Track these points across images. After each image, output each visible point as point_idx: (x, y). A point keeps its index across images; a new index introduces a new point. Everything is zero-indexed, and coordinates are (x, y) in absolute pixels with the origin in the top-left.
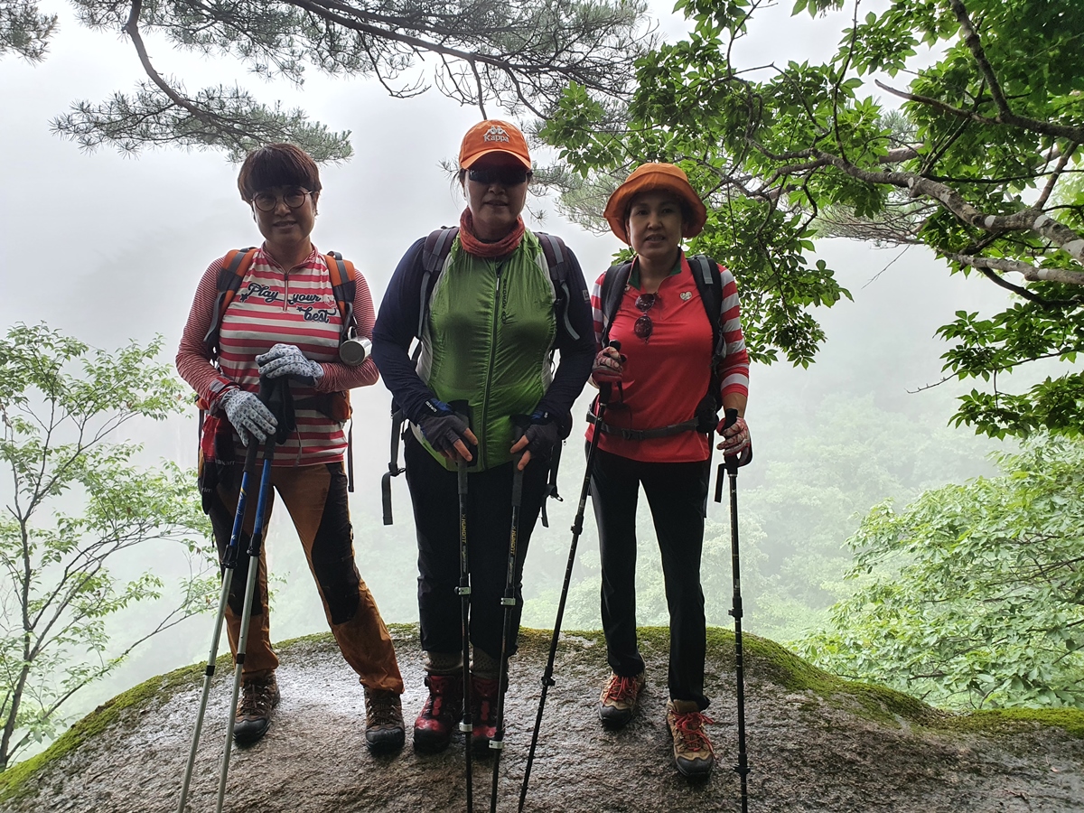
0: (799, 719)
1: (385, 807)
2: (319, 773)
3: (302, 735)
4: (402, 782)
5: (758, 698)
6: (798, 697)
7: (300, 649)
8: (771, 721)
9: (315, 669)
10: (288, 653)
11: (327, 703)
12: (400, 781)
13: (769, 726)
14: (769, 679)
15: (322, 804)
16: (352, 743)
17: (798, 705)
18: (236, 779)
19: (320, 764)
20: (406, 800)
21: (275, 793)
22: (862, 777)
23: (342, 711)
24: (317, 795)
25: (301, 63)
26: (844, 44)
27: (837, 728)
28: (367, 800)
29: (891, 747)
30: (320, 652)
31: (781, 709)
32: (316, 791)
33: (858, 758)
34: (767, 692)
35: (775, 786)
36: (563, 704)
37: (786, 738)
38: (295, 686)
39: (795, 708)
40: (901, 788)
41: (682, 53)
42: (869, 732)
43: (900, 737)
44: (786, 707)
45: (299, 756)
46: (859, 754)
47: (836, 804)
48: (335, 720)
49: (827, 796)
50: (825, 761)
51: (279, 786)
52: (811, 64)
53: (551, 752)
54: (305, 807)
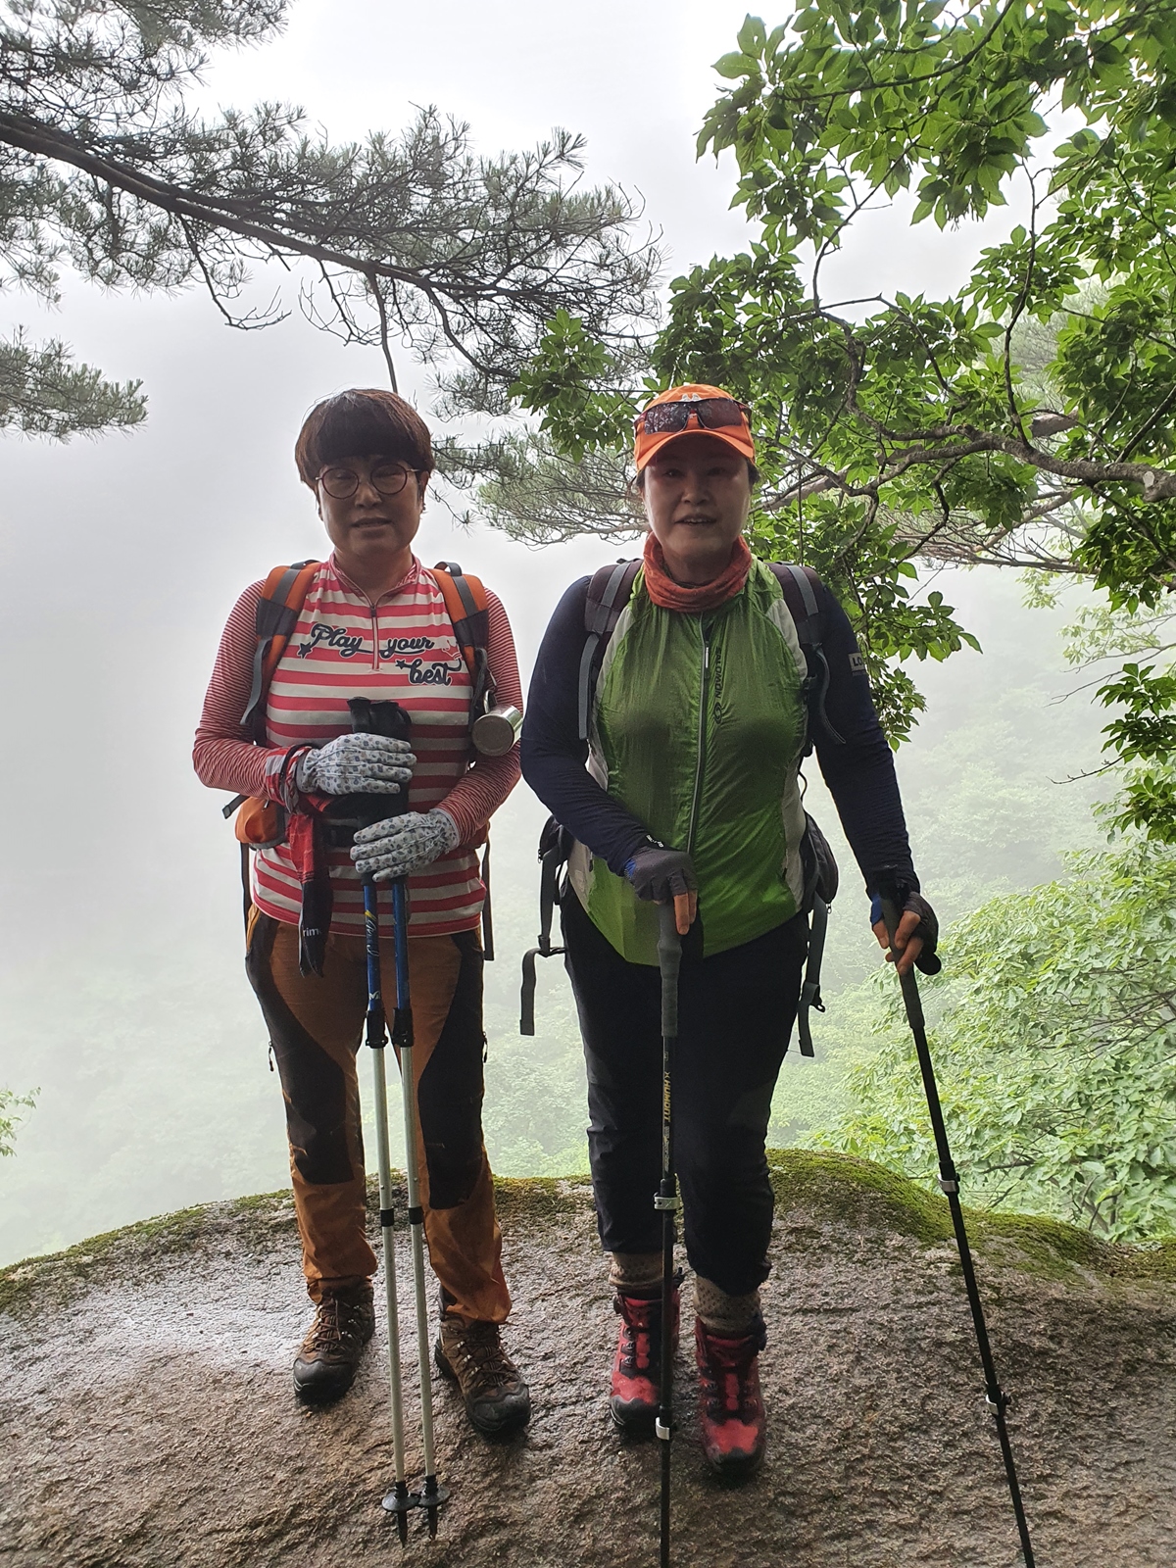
0: (953, 1289)
1: (335, 1538)
2: (205, 1490)
3: (161, 1418)
4: (356, 1485)
5: (885, 1262)
6: (942, 1253)
7: (128, 1253)
8: (913, 1299)
9: (160, 1288)
10: (106, 1261)
11: (195, 1348)
12: (353, 1485)
13: (911, 1307)
14: (892, 1227)
15: (221, 1549)
16: (254, 1422)
17: (945, 1267)
18: (51, 1520)
19: (204, 1472)
20: (368, 1519)
21: (130, 1539)
22: (1063, 1375)
23: (225, 1361)
24: (210, 1534)
25: (52, 267)
26: (978, 271)
27: (1011, 1299)
28: (301, 1530)
29: (1092, 1321)
30: (164, 1253)
31: (923, 1276)
32: (207, 1526)
33: (1052, 1346)
34: (896, 1249)
35: (941, 1407)
36: (590, 1304)
37: (942, 1324)
38: (130, 1323)
39: (943, 1272)
40: (1120, 1386)
41: (738, 273)
42: (1057, 1301)
43: (1099, 1302)
44: (929, 1272)
45: (163, 1462)
46: (1051, 1338)
47: (1035, 1426)
48: (215, 1381)
49: (1019, 1412)
50: (1005, 1355)
51: (136, 1525)
52: (928, 299)
53: (588, 1391)
54: (193, 1559)
